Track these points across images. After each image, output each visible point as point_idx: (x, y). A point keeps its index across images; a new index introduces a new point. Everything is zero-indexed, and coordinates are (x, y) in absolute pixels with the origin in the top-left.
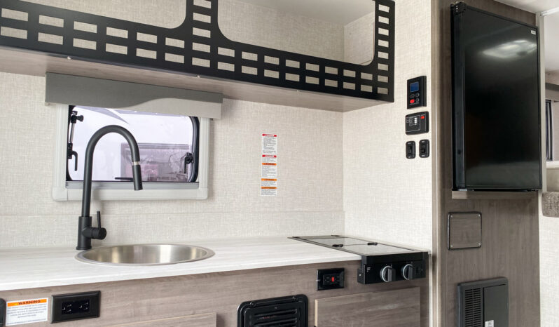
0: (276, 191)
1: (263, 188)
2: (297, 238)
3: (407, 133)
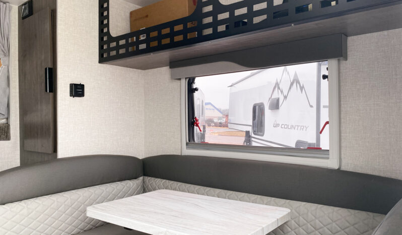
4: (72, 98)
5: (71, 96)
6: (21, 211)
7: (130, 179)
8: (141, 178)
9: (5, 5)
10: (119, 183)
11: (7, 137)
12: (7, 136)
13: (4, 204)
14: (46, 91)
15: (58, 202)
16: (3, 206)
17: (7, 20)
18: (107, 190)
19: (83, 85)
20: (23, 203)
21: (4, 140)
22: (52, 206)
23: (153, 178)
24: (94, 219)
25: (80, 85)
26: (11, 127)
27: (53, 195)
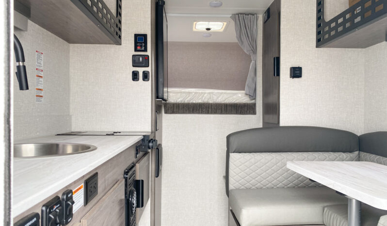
0: (42, 99)
1: (37, 96)
2: (58, 135)
3: (133, 66)
4: (292, 79)
5: (291, 77)
6: (250, 159)
7: (344, 152)
8: (357, 153)
9: (253, 16)
10: (332, 153)
11: (254, 113)
12: (254, 111)
13: (240, 153)
14: (274, 75)
15: (277, 159)
16: (240, 154)
17: (255, 27)
18: (319, 157)
19: (301, 68)
20: (251, 155)
21: (252, 114)
22: (272, 161)
23: (368, 154)
24: (290, 170)
25: (299, 67)
26: (257, 105)
27: (273, 153)
